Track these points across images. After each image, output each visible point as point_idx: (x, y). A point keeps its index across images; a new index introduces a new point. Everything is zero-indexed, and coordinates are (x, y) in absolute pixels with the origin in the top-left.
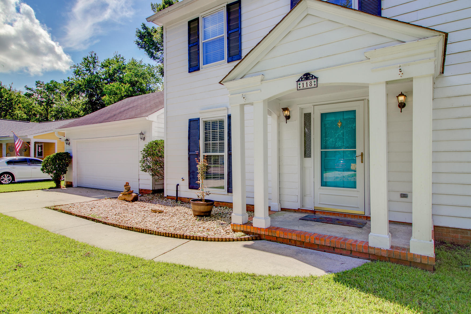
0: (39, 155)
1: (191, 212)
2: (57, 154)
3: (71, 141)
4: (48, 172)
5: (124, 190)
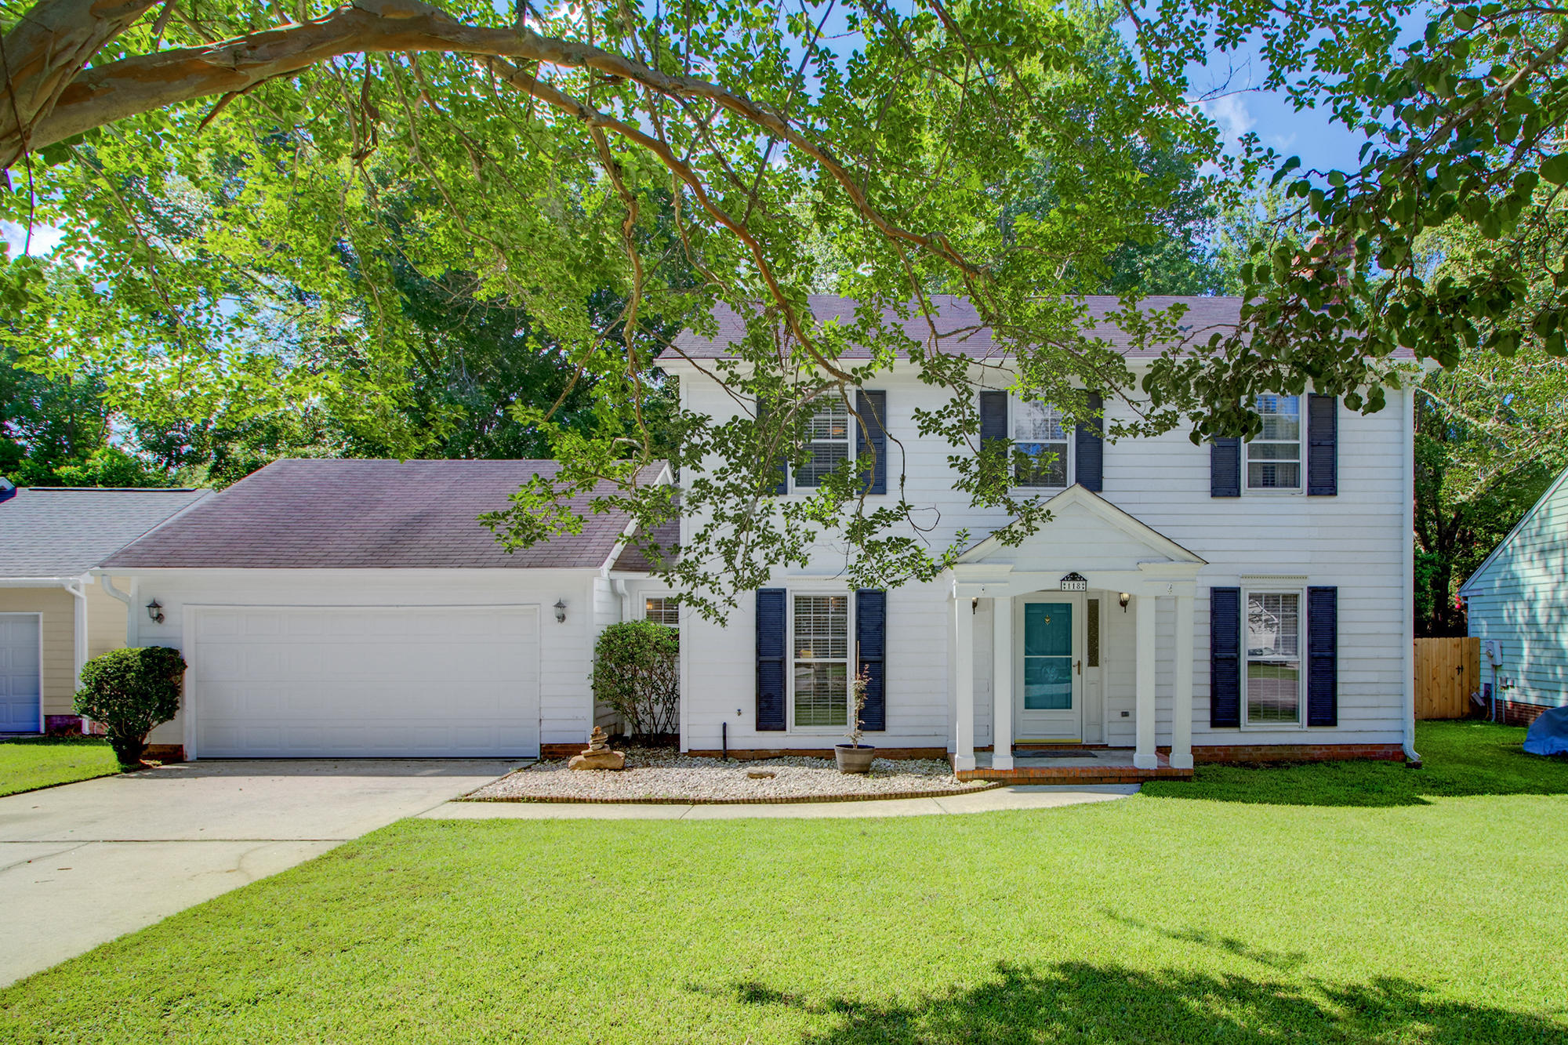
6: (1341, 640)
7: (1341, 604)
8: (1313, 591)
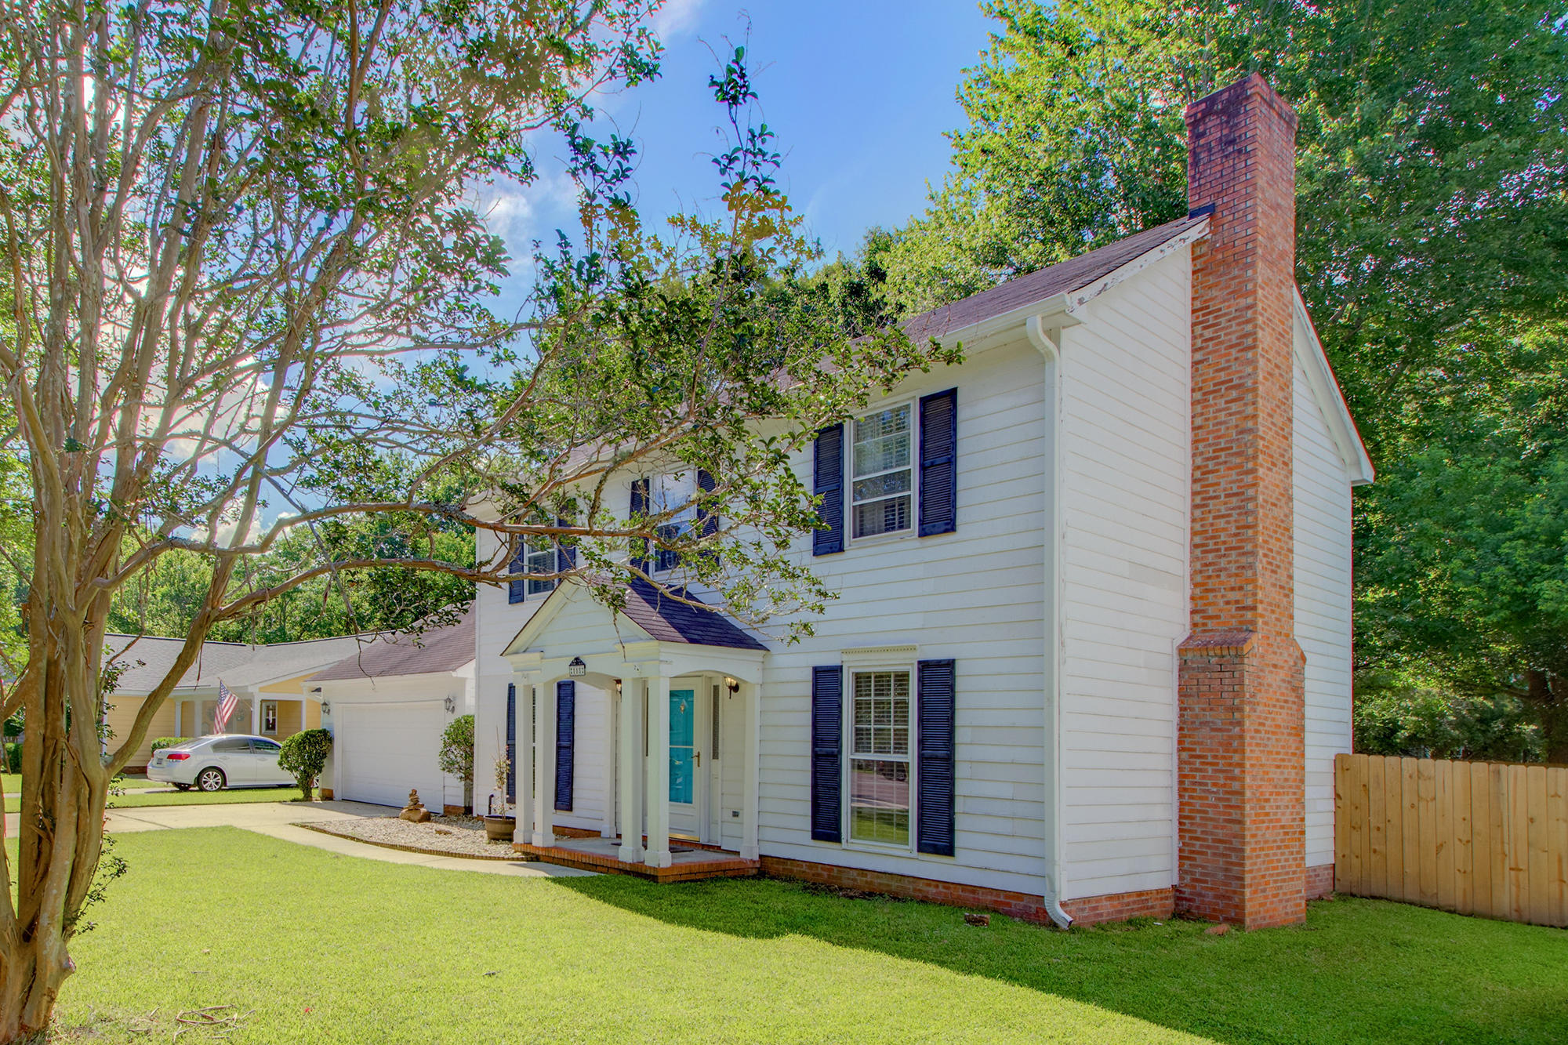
0: (268, 728)
1: (485, 833)
2: (307, 734)
3: (333, 707)
4: (290, 769)
5: (407, 803)
6: (961, 736)
7: (960, 684)
8: (924, 666)
